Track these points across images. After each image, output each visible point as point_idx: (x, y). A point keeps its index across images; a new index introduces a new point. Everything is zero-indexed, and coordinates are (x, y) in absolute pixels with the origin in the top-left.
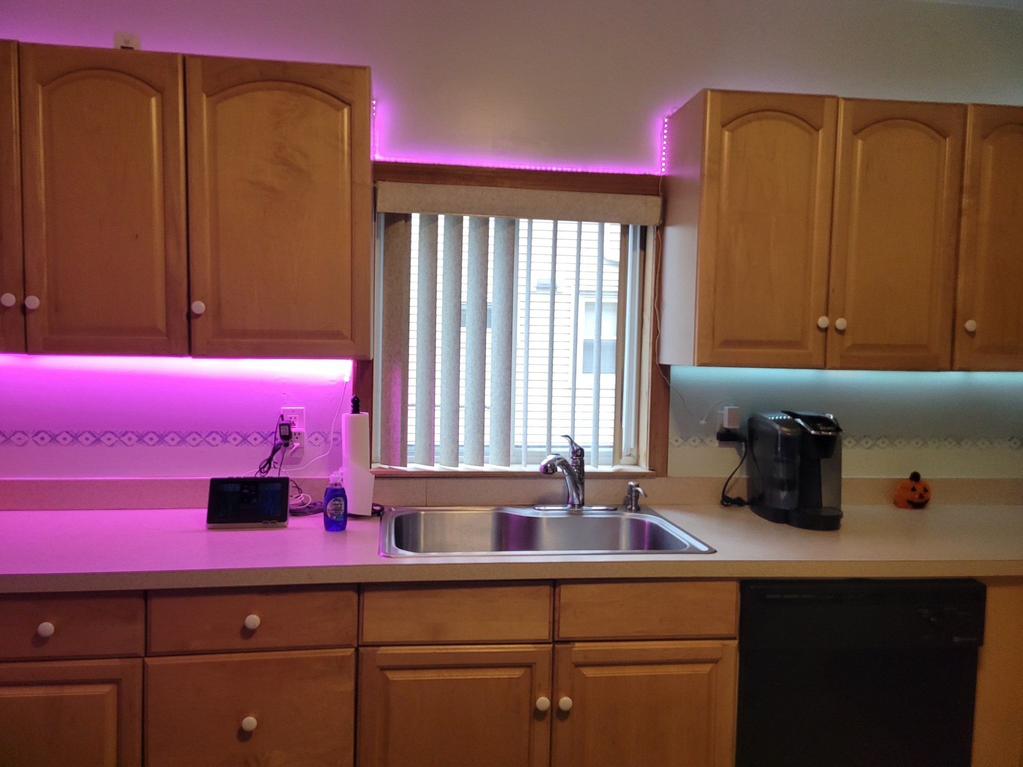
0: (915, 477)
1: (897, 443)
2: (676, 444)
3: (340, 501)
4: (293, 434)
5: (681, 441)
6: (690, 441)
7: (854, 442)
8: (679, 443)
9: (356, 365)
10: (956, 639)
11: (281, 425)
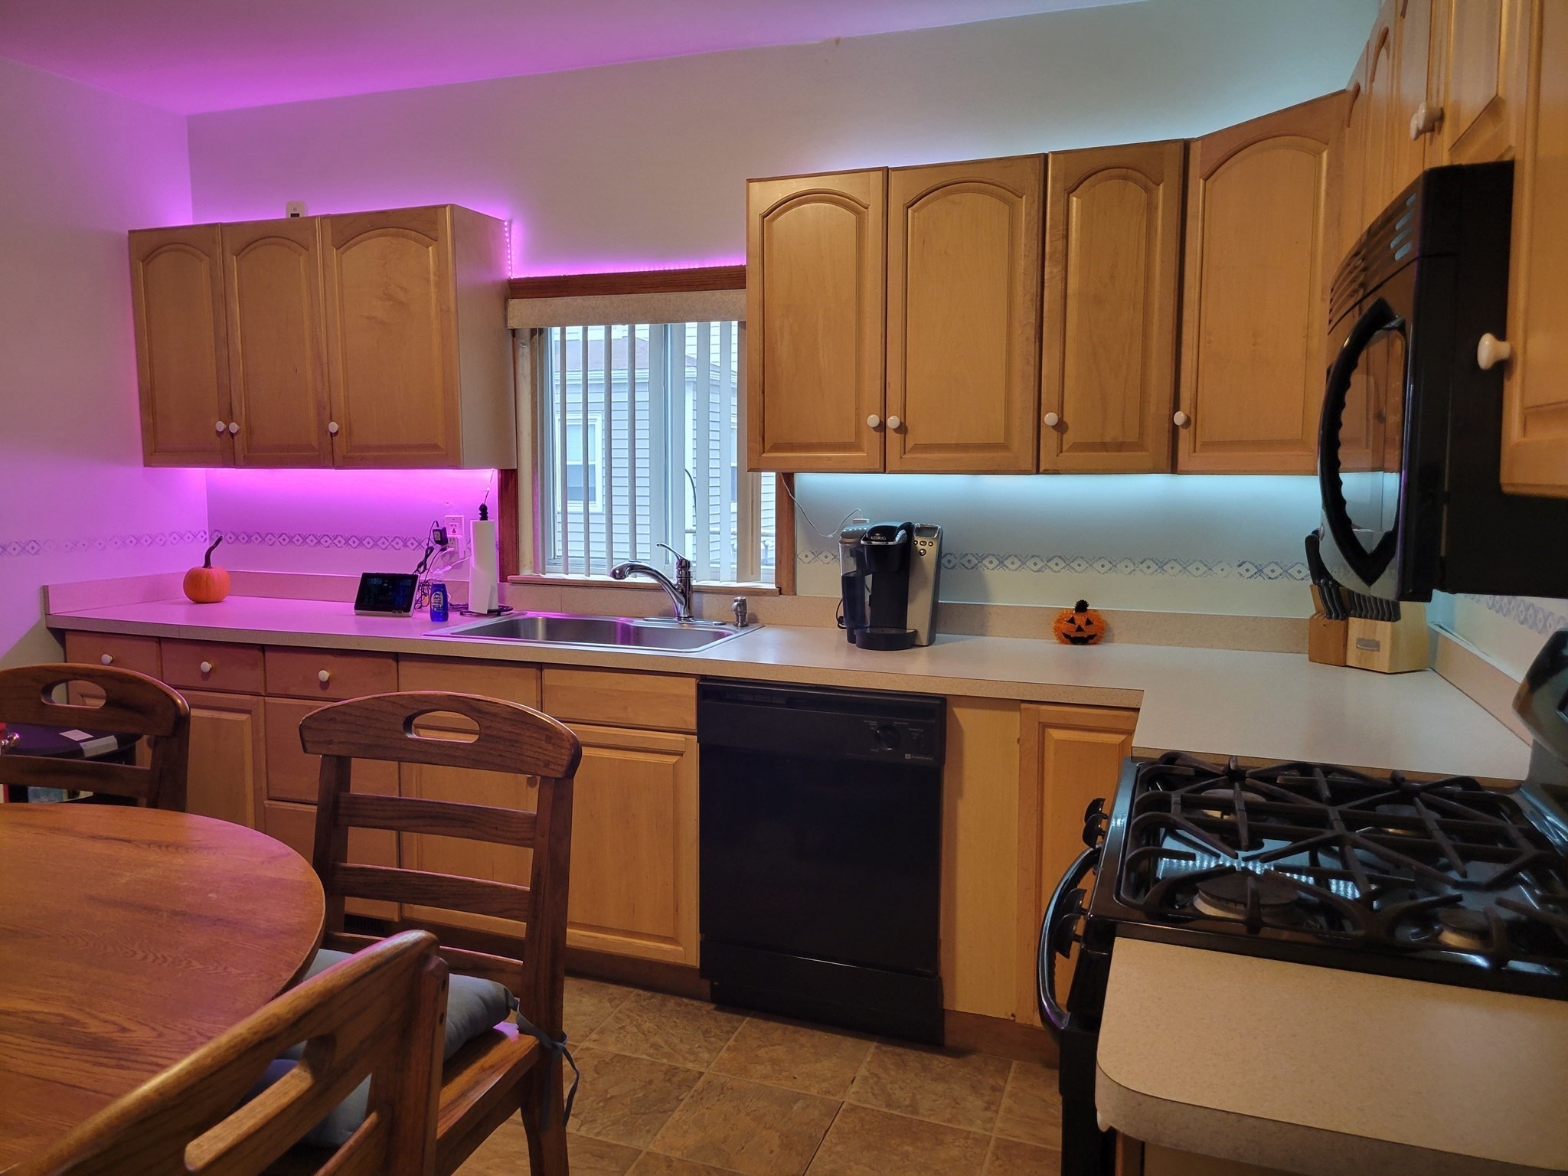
0: (1082, 606)
1: (1074, 565)
2: (807, 560)
3: (439, 595)
4: (449, 540)
5: (811, 556)
6: (822, 556)
7: (1018, 563)
8: (808, 559)
9: (500, 476)
10: (908, 756)
11: (434, 531)
